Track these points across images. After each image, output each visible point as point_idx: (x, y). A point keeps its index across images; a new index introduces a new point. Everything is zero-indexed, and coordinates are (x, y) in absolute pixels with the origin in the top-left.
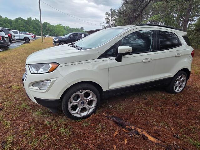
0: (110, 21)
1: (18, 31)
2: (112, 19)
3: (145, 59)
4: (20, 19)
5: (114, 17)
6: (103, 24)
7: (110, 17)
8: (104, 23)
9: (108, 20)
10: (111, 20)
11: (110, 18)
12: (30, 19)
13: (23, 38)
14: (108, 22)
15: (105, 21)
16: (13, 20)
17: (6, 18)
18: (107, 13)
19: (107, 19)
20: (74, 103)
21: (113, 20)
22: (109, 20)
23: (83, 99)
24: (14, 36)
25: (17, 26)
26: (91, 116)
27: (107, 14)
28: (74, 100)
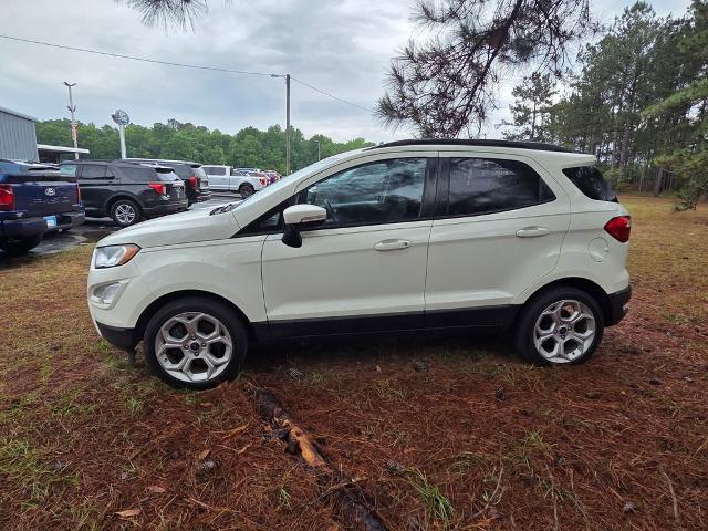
0: (532, 115)
1: (228, 168)
2: (538, 108)
3: (383, 242)
4: (251, 131)
5: (547, 102)
6: (504, 128)
7: (528, 101)
8: (507, 124)
9: (521, 114)
10: (535, 112)
11: (530, 104)
12: (277, 128)
13: (236, 187)
14: (521, 121)
15: (510, 118)
16: (232, 135)
17: (217, 131)
18: (518, 88)
19: (518, 109)
20: (173, 342)
21: (543, 111)
22: (527, 111)
23: (197, 337)
24: (206, 183)
25: (239, 152)
26: (220, 387)
27: (518, 91)
28: (171, 335)
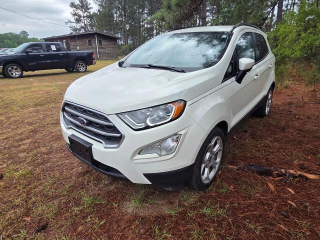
0: (82, 18)
5: (88, 12)
6: (69, 24)
7: (79, 11)
8: (71, 22)
9: (78, 17)
10: (84, 17)
11: (81, 13)
14: (78, 21)
15: (73, 19)
18: (72, 3)
19: (75, 14)
21: (87, 16)
22: (80, 16)
